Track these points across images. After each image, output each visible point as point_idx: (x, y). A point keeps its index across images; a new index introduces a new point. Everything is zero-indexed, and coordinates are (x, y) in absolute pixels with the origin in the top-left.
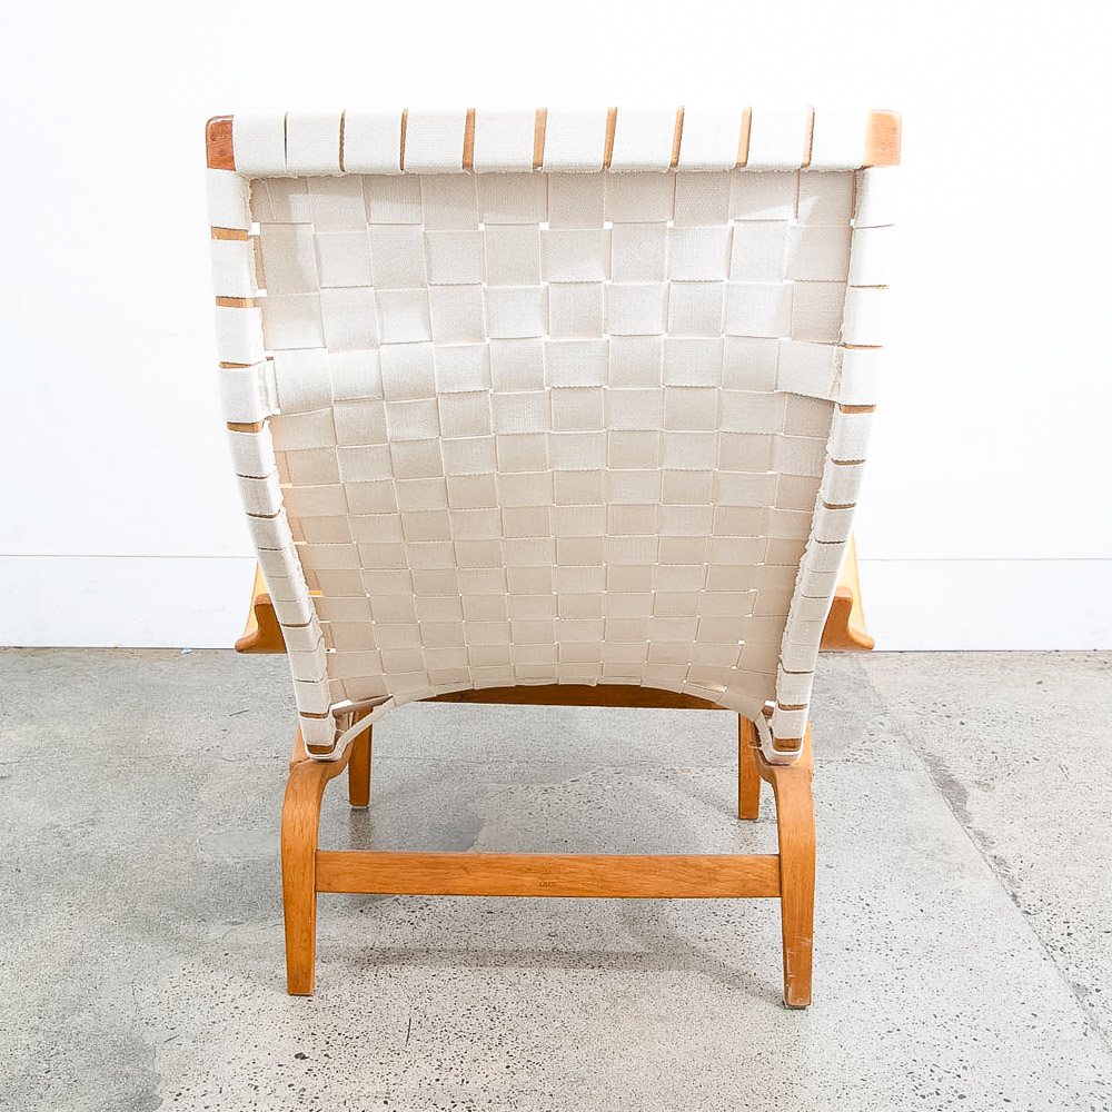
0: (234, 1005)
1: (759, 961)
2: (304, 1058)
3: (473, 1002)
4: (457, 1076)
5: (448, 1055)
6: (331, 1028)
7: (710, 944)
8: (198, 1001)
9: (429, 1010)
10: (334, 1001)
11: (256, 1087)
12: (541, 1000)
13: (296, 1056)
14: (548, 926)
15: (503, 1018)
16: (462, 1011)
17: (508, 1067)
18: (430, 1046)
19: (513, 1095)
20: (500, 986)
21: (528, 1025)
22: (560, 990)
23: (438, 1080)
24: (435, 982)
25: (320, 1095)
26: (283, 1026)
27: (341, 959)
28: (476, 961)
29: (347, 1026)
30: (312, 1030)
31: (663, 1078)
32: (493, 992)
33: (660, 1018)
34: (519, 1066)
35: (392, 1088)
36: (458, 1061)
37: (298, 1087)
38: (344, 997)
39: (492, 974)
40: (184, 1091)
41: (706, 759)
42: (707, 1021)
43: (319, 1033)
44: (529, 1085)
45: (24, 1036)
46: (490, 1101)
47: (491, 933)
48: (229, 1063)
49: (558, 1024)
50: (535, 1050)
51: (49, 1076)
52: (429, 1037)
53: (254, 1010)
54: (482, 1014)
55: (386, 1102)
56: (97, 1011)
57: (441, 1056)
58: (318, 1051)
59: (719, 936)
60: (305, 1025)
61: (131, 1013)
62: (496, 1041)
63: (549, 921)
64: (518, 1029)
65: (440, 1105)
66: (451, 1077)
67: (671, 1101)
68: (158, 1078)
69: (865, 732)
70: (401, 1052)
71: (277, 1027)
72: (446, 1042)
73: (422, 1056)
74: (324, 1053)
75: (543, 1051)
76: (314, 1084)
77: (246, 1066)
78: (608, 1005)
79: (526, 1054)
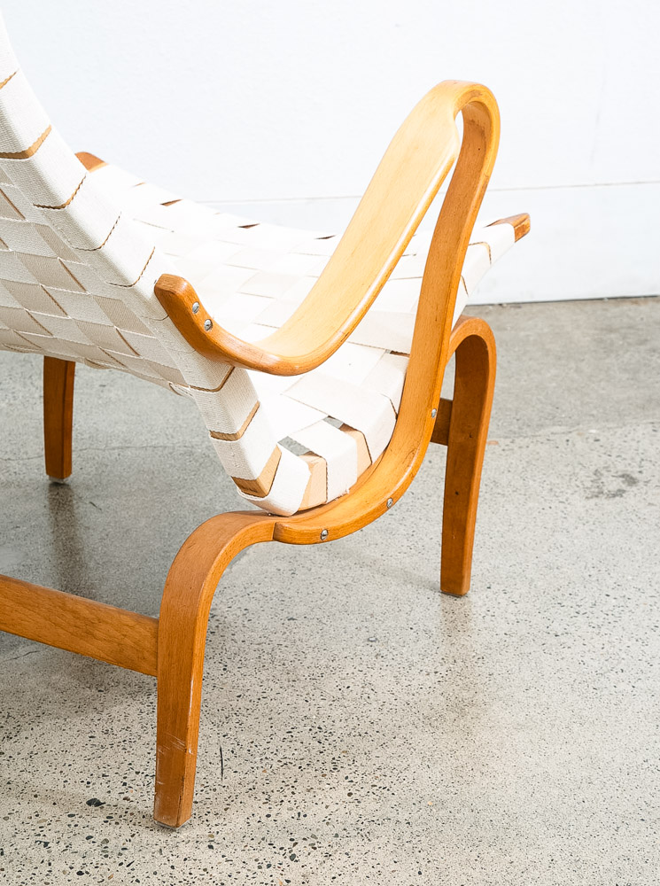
1: (624, 656)
2: (98, 804)
3: (293, 723)
4: (291, 809)
5: (275, 786)
6: (125, 766)
7: (563, 639)
9: (242, 737)
10: (122, 735)
11: (46, 844)
12: (374, 716)
13: (89, 803)
14: (364, 630)
15: (332, 738)
16: (282, 734)
17: (350, 794)
18: (250, 777)
19: (362, 827)
20: (322, 703)
21: (364, 744)
22: (395, 702)
23: (268, 816)
24: (242, 703)
25: (128, 845)
26: (65, 770)
27: (121, 686)
28: (286, 677)
29: (144, 764)
30: (102, 771)
31: (537, 795)
32: (314, 710)
33: (521, 727)
34: (363, 792)
35: (215, 829)
36: (288, 792)
37: (99, 838)
38: (134, 731)
39: (309, 689)
41: (515, 428)
42: (576, 728)
43: (111, 774)
44: (378, 813)
46: (337, 836)
47: (298, 643)
49: (399, 741)
50: (378, 773)
52: (248, 767)
53: (24, 754)
54: (306, 736)
55: (211, 847)
57: (267, 788)
58: (114, 795)
59: (571, 629)
60: (92, 767)
62: (330, 766)
63: (365, 624)
64: (353, 751)
65: (278, 844)
66: (284, 812)
70: (217, 787)
71: (58, 771)
72: (269, 771)
73: (244, 790)
74: (123, 796)
75: (388, 773)
76: (118, 834)
77: (28, 821)
78: (454, 715)
79: (368, 779)
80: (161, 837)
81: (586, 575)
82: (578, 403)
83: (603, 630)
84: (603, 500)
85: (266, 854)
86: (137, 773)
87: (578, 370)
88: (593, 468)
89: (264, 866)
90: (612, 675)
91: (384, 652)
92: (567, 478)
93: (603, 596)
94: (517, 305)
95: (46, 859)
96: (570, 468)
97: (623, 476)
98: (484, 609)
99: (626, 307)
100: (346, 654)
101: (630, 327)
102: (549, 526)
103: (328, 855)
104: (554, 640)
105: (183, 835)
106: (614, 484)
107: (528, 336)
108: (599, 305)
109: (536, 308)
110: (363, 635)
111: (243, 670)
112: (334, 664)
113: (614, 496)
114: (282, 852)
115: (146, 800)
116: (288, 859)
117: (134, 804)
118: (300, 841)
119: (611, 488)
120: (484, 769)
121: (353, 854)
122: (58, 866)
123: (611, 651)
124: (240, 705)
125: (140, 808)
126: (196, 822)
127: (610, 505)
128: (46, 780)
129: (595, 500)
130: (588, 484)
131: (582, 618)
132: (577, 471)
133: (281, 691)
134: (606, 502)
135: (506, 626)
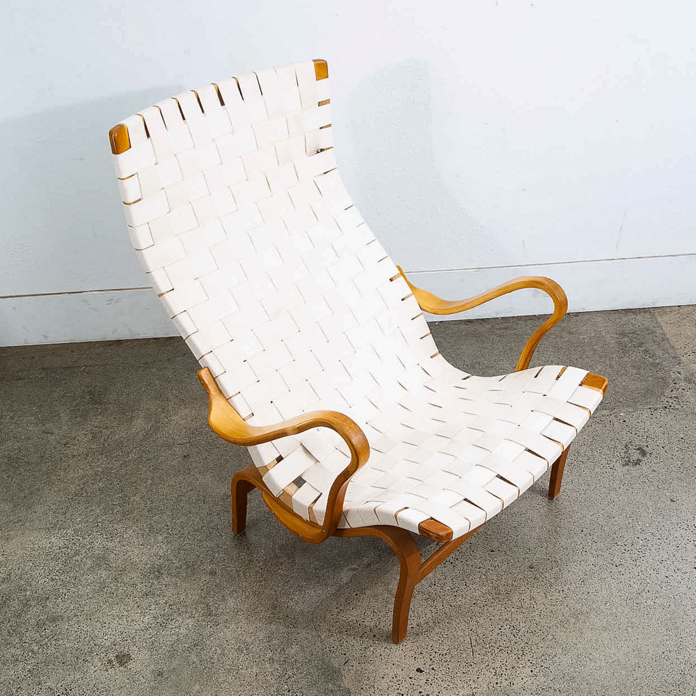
0: (372, 634)
1: (648, 581)
2: (421, 671)
3: (501, 623)
4: (506, 680)
5: (497, 664)
6: (429, 648)
7: (619, 569)
8: (352, 632)
9: (479, 631)
10: (425, 627)
11: (402, 695)
12: (538, 619)
13: (417, 670)
14: (527, 560)
15: (520, 634)
16: (497, 630)
17: (532, 671)
18: (486, 658)
20: (513, 610)
21: (535, 639)
22: (546, 611)
23: (497, 683)
24: (477, 609)
27: (420, 594)
28: (494, 591)
29: (438, 646)
30: (420, 650)
32: (509, 614)
33: (605, 629)
34: (537, 670)
35: (475, 690)
36: (504, 668)
37: (425, 692)
38: (430, 624)
39: (506, 600)
42: (630, 630)
43: (424, 652)
44: (545, 684)
45: (268, 665)
47: (497, 568)
48: (383, 678)
49: (550, 637)
50: (543, 658)
51: (290, 694)
52: (484, 652)
54: (508, 632)
56: (300, 644)
57: (494, 666)
58: (427, 666)
61: (320, 645)
62: (521, 653)
63: (527, 556)
64: (530, 642)
66: (504, 681)
69: (671, 381)
70: (472, 664)
71: (400, 648)
72: (494, 654)
73: (484, 666)
74: (431, 667)
75: (547, 658)
76: (433, 690)
77: (392, 680)
78: (574, 620)
79: (539, 661)
81: (627, 523)
83: (638, 563)
84: (631, 467)
86: (435, 652)
88: (624, 443)
90: (644, 594)
91: (537, 576)
92: (612, 450)
93: (636, 538)
94: (577, 314)
96: (613, 443)
97: (639, 449)
99: (631, 316)
100: (520, 576)
101: (634, 333)
102: (607, 486)
104: (616, 569)
105: (461, 692)
106: (636, 456)
107: (584, 338)
108: (617, 315)
109: (586, 317)
110: (527, 564)
111: (474, 586)
112: (515, 583)
113: (636, 464)
115: (442, 671)
117: (437, 672)
119: (634, 458)
120: (591, 657)
123: (642, 577)
125: (440, 674)
127: (634, 471)
128: (396, 655)
129: (627, 467)
130: (623, 455)
131: (627, 554)
132: (617, 445)
133: (493, 601)
134: (632, 469)
135: (592, 559)
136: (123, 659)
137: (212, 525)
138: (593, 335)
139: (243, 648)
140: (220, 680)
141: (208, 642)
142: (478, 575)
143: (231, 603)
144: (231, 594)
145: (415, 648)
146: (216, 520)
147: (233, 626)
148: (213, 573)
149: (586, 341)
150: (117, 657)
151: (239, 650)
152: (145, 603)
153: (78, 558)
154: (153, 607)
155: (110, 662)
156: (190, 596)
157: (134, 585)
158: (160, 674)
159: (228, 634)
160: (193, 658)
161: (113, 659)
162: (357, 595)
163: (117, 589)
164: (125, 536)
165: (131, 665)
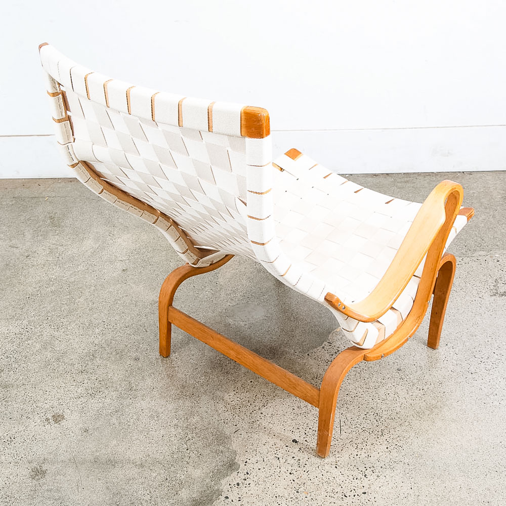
0: (260, 412)
1: (498, 387)
2: (296, 442)
3: (367, 411)
4: (365, 453)
5: (360, 441)
6: (305, 425)
7: (474, 375)
8: (244, 409)
9: (348, 415)
11: (279, 458)
12: (398, 409)
13: (293, 441)
14: (396, 364)
15: (382, 419)
16: (363, 416)
17: (387, 448)
18: (351, 436)
19: (391, 464)
20: (378, 401)
21: (394, 424)
22: (406, 403)
23: (357, 455)
24: (348, 398)
25: (307, 463)
26: (284, 424)
28: (365, 386)
29: (312, 424)
30: (297, 427)
31: (458, 456)
32: (375, 404)
33: (454, 421)
34: (392, 448)
35: (338, 459)
36: (364, 444)
37: (297, 458)
39: (374, 393)
40: (248, 460)
42: (475, 423)
43: (300, 428)
44: (397, 458)
46: (382, 467)
47: (370, 369)
48: (264, 445)
49: (407, 424)
50: (398, 439)
51: (188, 452)
52: (350, 431)
53: (270, 415)
54: (372, 417)
55: (336, 467)
56: (201, 415)
57: (357, 442)
58: (302, 438)
59: (478, 371)
61: (216, 417)
62: (380, 433)
63: (397, 361)
64: (389, 426)
65: (360, 469)
66: (363, 453)
67: (462, 469)
68: (235, 453)
70: (339, 439)
71: (282, 424)
72: (358, 434)
73: (348, 442)
74: (305, 439)
75: (402, 439)
76: (303, 457)
77: (272, 447)
78: (428, 412)
79: (394, 441)
80: (318, 460)
81: (486, 341)
82: (492, 237)
83: (491, 372)
84: (497, 298)
85: (356, 473)
86: (310, 429)
87: (494, 217)
88: (495, 278)
89: (355, 479)
90: (492, 397)
91: (403, 377)
92: (483, 283)
93: (492, 353)
94: (471, 173)
95: (279, 465)
96: (485, 277)
98: (444, 357)
100: (388, 376)
102: (474, 311)
103: (378, 476)
104: (471, 376)
105: (326, 460)
106: (503, 288)
107: (474, 193)
109: (479, 175)
110: (396, 367)
111: (349, 381)
112: (384, 381)
113: (502, 295)
114: (362, 473)
115: (313, 443)
116: (364, 476)
117: (309, 444)
118: (368, 468)
119: (501, 290)
120: (438, 441)
121: (387, 477)
122: (283, 469)
123: (493, 383)
124: (348, 399)
125: (311, 446)
126: (331, 455)
127: (500, 301)
128: (277, 429)
129: (494, 297)
130: (492, 287)
131: (483, 365)
132: (488, 279)
133: (363, 393)
134: (498, 299)
135: (452, 367)
136: (58, 418)
137: (140, 323)
138: (482, 190)
139: (155, 416)
140: (133, 438)
141: (127, 410)
142: (354, 373)
143: (149, 381)
144: (150, 375)
145: (294, 424)
146: (144, 320)
147: (148, 399)
148: (137, 359)
149: (475, 195)
150: (53, 416)
151: (152, 417)
152: (80, 378)
153: (29, 342)
154: (86, 381)
155: (47, 420)
156: (116, 375)
157: (73, 365)
158: (86, 431)
159: (144, 404)
160: (114, 420)
161: (50, 418)
162: (251, 382)
163: (58, 367)
164: (69, 328)
165: (63, 423)
